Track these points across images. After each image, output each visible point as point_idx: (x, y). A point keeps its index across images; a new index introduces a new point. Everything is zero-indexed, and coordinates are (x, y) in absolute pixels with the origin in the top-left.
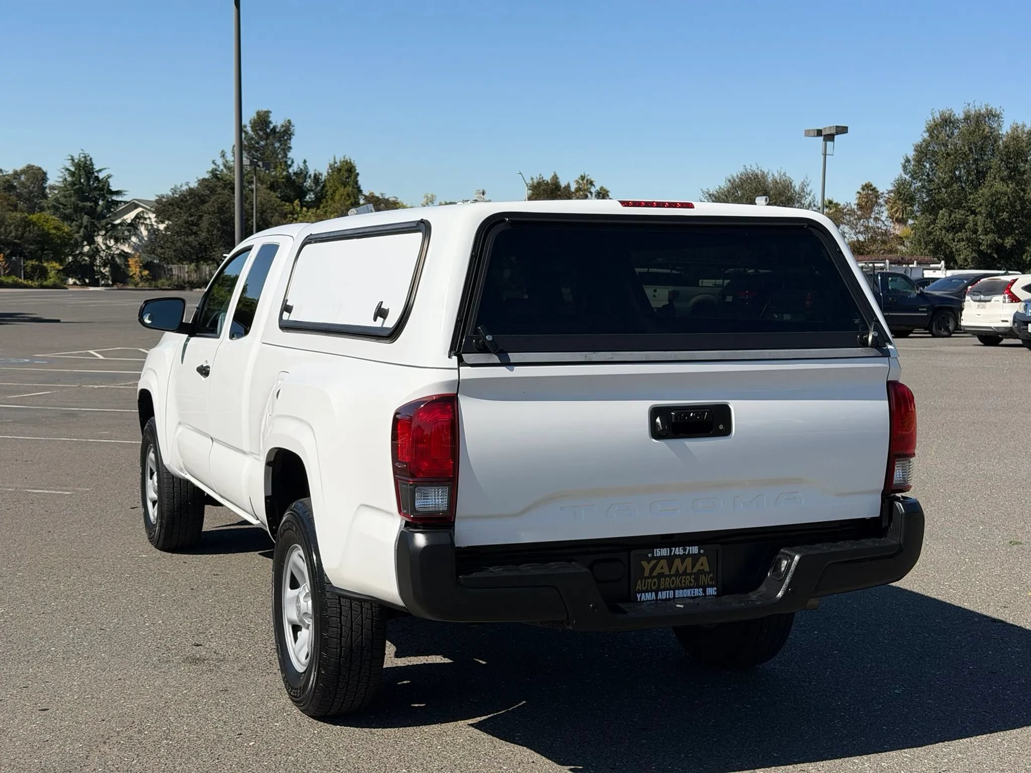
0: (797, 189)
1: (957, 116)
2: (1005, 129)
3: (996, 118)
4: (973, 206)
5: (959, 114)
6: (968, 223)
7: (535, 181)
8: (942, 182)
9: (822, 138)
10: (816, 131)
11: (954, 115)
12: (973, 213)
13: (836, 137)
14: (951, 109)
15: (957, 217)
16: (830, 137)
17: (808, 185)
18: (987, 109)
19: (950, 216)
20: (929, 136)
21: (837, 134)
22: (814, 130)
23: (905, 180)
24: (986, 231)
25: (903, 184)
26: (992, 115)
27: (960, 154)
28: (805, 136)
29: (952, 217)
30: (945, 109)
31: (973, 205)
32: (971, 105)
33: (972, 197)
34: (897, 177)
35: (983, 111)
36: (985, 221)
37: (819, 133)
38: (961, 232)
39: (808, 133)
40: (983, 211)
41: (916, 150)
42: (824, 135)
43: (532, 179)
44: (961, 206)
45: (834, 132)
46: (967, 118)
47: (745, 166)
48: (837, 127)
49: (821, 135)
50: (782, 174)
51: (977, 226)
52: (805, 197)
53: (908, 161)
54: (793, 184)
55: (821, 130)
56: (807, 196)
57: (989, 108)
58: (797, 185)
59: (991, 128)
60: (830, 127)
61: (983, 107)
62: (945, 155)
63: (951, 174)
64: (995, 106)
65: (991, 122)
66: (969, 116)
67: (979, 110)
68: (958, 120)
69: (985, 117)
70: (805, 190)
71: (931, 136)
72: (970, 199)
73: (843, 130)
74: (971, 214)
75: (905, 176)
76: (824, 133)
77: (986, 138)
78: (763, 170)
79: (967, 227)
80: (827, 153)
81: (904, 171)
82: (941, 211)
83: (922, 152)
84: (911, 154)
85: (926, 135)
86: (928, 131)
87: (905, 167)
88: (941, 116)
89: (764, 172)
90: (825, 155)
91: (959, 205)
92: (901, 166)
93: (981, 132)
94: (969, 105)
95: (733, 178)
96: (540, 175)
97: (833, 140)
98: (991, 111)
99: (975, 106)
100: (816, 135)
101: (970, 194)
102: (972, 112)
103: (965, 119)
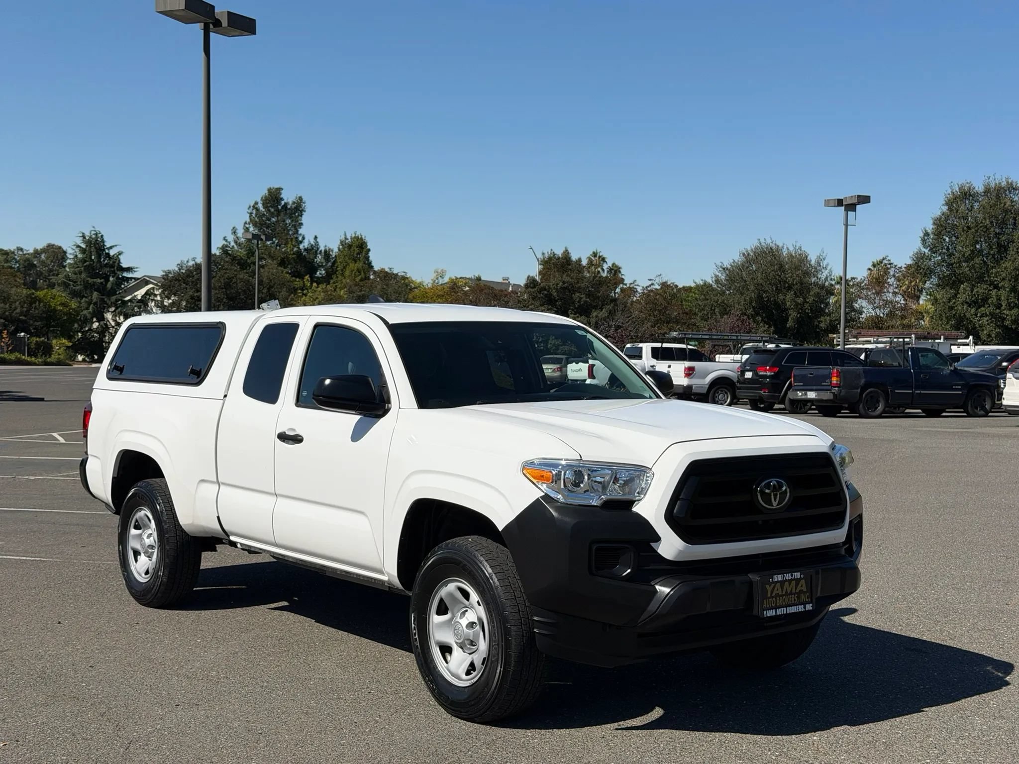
0: (813, 262)
1: (976, 189)
4: (995, 281)
5: (979, 187)
6: (991, 298)
7: (547, 256)
8: (963, 255)
9: (843, 208)
10: (836, 201)
11: (974, 188)
12: (996, 287)
13: (858, 207)
14: (971, 182)
15: (980, 291)
16: (851, 207)
17: (824, 259)
18: (1008, 183)
19: (972, 291)
20: (948, 210)
21: (859, 203)
22: (835, 199)
23: (924, 254)
24: (1010, 305)
25: (922, 258)
26: (1012, 188)
27: (981, 227)
28: (825, 206)
29: (975, 291)
30: (965, 182)
31: (996, 279)
32: (991, 179)
33: (994, 271)
34: (916, 251)
35: (1004, 184)
36: (1008, 296)
37: (840, 203)
38: (984, 307)
39: (827, 203)
40: (1006, 285)
41: (934, 224)
42: (845, 205)
43: (543, 254)
44: (984, 281)
45: (855, 201)
46: (987, 191)
47: (759, 240)
48: (859, 196)
49: (842, 205)
50: (797, 248)
51: (1000, 301)
52: (821, 271)
53: (927, 234)
54: (809, 258)
55: (842, 200)
56: (823, 270)
57: (1010, 181)
58: (813, 258)
59: (1012, 201)
60: (852, 197)
61: (1004, 180)
62: (965, 228)
63: (972, 248)
65: (1011, 195)
66: (989, 189)
67: (1000, 183)
68: (978, 193)
69: (1006, 191)
70: (821, 265)
71: (950, 209)
72: (992, 273)
73: (865, 200)
74: (994, 289)
75: (924, 250)
76: (844, 203)
77: (1006, 211)
78: (778, 244)
79: (990, 301)
80: (849, 223)
81: (923, 244)
82: (962, 286)
83: (942, 226)
84: (930, 227)
85: (945, 208)
86: (947, 204)
87: (924, 241)
88: (959, 189)
89: (778, 246)
90: (846, 225)
91: (981, 279)
92: (920, 239)
93: (1002, 205)
94: (989, 179)
95: (747, 251)
96: (552, 250)
97: (855, 210)
98: (1012, 184)
99: (995, 179)
100: (836, 205)
101: (992, 268)
102: (993, 185)
103: (985, 192)
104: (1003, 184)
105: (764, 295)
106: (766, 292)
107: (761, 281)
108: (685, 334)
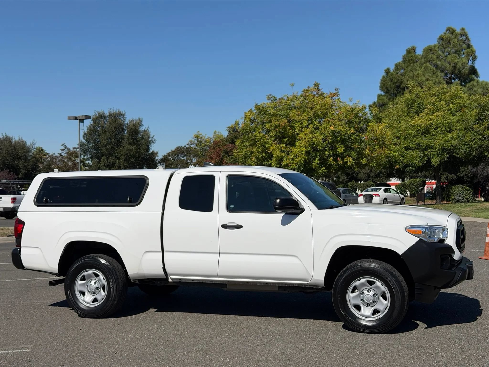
1: (106, 114)
2: (127, 121)
3: (123, 116)
4: (118, 156)
5: (107, 114)
6: (116, 163)
8: (104, 144)
9: (78, 121)
10: (74, 118)
12: (118, 158)
13: (84, 121)
14: (103, 111)
15: (111, 160)
17: (35, 144)
18: (119, 111)
19: (107, 160)
20: (94, 123)
21: (86, 119)
22: (73, 117)
23: (84, 143)
24: (125, 167)
25: (83, 145)
26: (121, 115)
27: (111, 131)
28: (68, 119)
29: (109, 161)
30: (101, 111)
31: (118, 155)
32: (112, 110)
33: (117, 151)
36: (124, 163)
37: (76, 118)
38: (114, 167)
39: (69, 118)
40: (123, 158)
41: (88, 129)
44: (113, 156)
45: (84, 118)
46: (110, 115)
48: (86, 116)
49: (78, 120)
50: (20, 138)
51: (120, 165)
53: (86, 134)
57: (120, 111)
58: (29, 144)
59: (121, 120)
60: (82, 116)
61: (117, 110)
62: (104, 132)
64: (122, 111)
65: (121, 117)
67: (115, 112)
68: (106, 116)
69: (118, 115)
73: (88, 117)
74: (117, 159)
75: (84, 141)
76: (78, 118)
77: (120, 124)
78: (9, 136)
79: (116, 165)
80: (81, 128)
81: (84, 138)
82: (102, 158)
83: (91, 130)
84: (86, 131)
86: (93, 120)
88: (98, 114)
90: (80, 129)
91: (111, 155)
92: (82, 136)
93: (118, 122)
97: (83, 122)
99: (113, 110)
100: (74, 119)
101: (116, 150)
102: (112, 113)
103: (109, 116)
104: (117, 112)
105: (6, 162)
106: (7, 160)
107: (5, 155)
108: (10, 181)
